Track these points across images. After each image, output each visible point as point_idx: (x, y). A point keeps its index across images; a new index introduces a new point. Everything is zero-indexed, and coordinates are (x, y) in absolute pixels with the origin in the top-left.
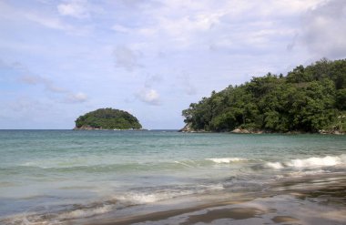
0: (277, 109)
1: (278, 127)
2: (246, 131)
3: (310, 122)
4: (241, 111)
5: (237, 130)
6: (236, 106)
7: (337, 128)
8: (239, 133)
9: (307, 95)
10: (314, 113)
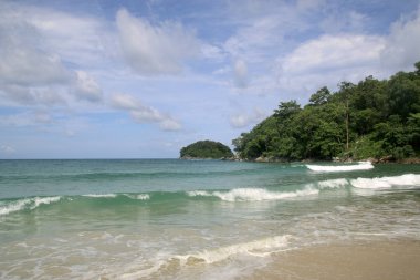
0: (295, 135)
1: (293, 154)
2: (267, 159)
3: (319, 148)
4: (264, 138)
5: (260, 158)
6: (262, 133)
7: (351, 155)
8: (260, 162)
9: (321, 117)
10: (324, 138)
